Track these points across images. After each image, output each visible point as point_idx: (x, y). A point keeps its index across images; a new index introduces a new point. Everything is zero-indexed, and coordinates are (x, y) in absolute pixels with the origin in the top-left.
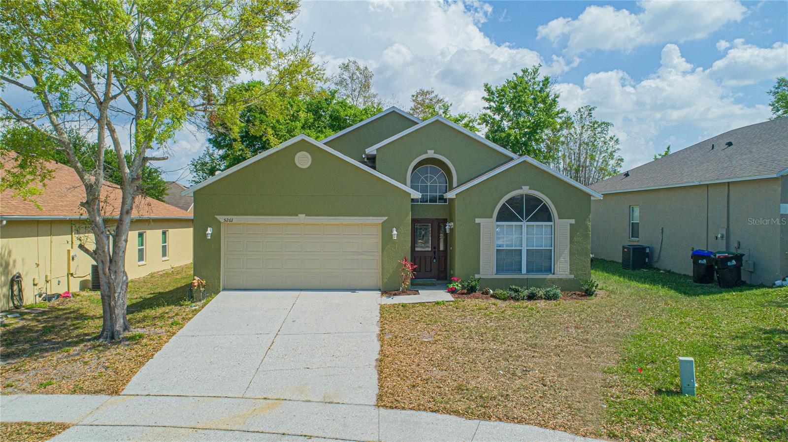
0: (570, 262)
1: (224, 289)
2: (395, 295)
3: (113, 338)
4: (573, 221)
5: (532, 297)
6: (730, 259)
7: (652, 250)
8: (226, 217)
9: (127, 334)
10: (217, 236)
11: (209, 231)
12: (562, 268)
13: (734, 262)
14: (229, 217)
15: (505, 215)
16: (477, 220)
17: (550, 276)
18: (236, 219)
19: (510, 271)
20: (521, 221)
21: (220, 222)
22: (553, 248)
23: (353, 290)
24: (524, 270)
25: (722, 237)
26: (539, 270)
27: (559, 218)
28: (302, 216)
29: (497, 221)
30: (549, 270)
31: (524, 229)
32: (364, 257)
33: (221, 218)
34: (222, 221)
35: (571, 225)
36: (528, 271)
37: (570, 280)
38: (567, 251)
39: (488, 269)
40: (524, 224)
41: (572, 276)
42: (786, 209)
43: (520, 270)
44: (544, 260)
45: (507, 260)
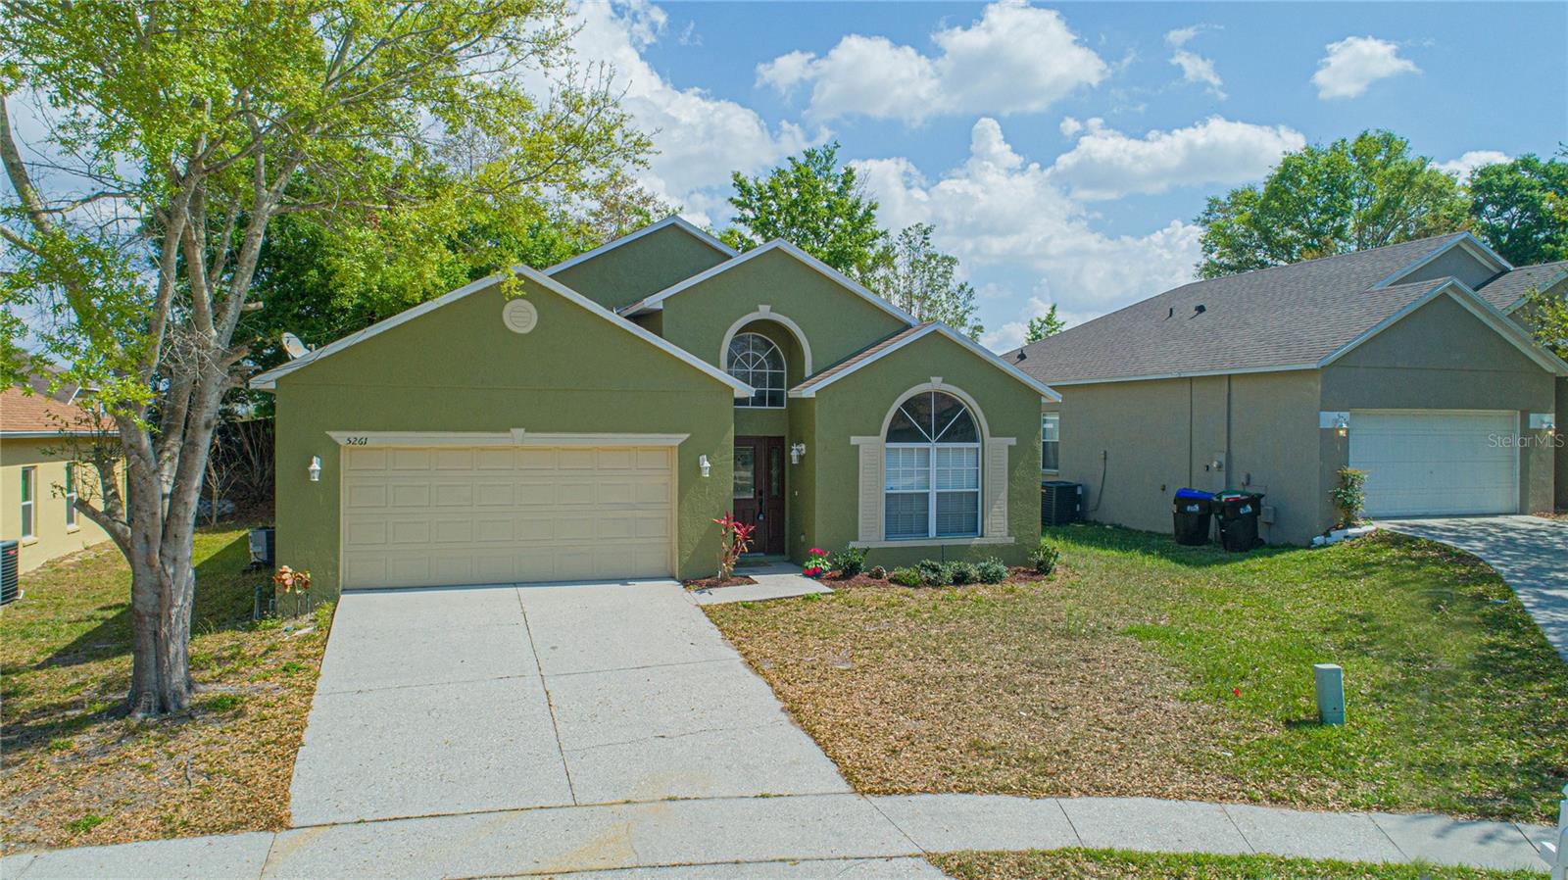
0: (1009, 513)
1: (345, 590)
2: (710, 586)
3: (163, 709)
4: (1013, 441)
5: (961, 579)
6: (1243, 503)
7: (1086, 491)
8: (352, 435)
9: (197, 698)
10: (331, 473)
11: (316, 466)
12: (997, 526)
13: (1249, 508)
14: (360, 435)
15: (899, 432)
16: (854, 440)
17: (976, 541)
18: (375, 438)
19: (909, 532)
20: (928, 441)
21: (337, 446)
22: (979, 490)
23: (623, 580)
24: (933, 531)
25: (1219, 467)
26: (959, 532)
27: (992, 435)
28: (518, 432)
29: (887, 441)
30: (974, 529)
31: (934, 457)
32: (639, 514)
33: (340, 437)
34: (342, 442)
35: (1010, 447)
36: (939, 533)
37: (1009, 546)
38: (1004, 495)
39: (871, 532)
40: (933, 446)
41: (1012, 540)
42: (1327, 419)
43: (926, 531)
44: (964, 513)
45: (904, 512)
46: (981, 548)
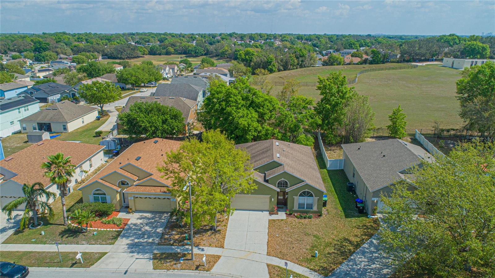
2: (272, 215)
5: (305, 218)
6: (361, 207)
7: (355, 186)
12: (315, 208)
15: (301, 195)
16: (294, 197)
19: (302, 208)
20: (305, 197)
22: (313, 204)
23: (262, 211)
24: (305, 208)
26: (309, 208)
27: (315, 197)
28: (250, 195)
29: (299, 197)
30: (312, 208)
31: (306, 199)
32: (265, 203)
35: (318, 198)
37: (316, 211)
38: (316, 205)
39: (296, 208)
42: (373, 199)
43: (304, 208)
44: (310, 206)
45: (301, 206)
46: (312, 211)
